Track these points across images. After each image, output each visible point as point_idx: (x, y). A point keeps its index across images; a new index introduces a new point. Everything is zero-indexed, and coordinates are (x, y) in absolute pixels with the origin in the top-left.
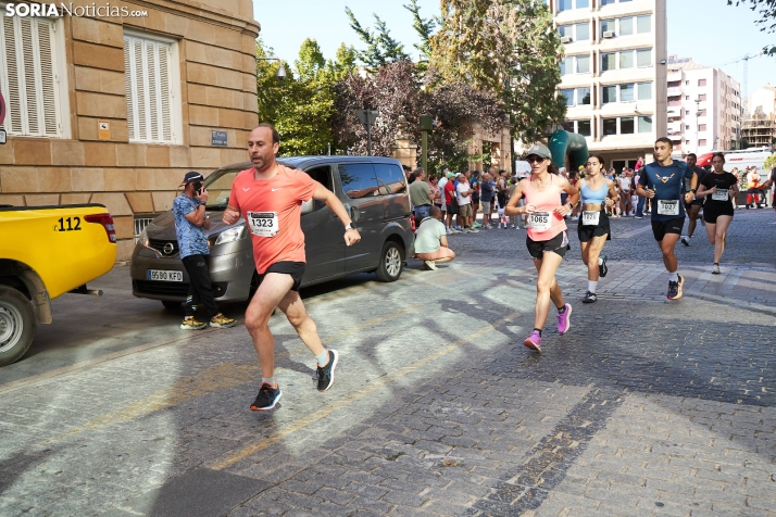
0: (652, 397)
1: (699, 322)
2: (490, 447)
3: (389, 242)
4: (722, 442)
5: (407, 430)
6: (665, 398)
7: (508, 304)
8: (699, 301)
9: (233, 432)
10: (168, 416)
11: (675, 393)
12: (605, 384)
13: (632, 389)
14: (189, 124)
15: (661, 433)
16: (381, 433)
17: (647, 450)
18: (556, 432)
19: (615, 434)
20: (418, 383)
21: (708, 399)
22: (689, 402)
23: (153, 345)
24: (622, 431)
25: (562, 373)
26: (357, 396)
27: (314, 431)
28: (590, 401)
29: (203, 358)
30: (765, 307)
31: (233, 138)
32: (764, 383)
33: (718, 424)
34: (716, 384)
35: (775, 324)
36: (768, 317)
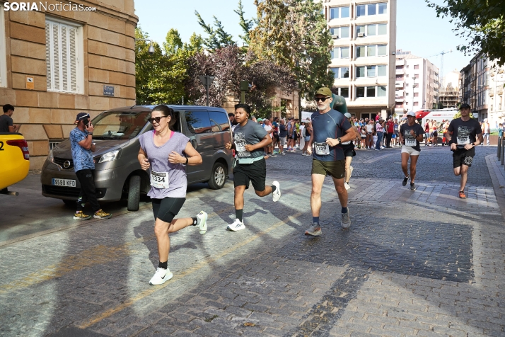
0: (387, 275)
1: (416, 221)
2: (277, 312)
3: (217, 163)
4: (434, 309)
5: (221, 298)
6: (396, 276)
7: (293, 207)
8: (415, 207)
9: (98, 299)
10: (54, 284)
11: (402, 272)
12: (356, 265)
13: (374, 269)
14: (89, 81)
15: (393, 302)
16: (203, 300)
17: (384, 315)
18: (323, 301)
19: (363, 303)
20: (231, 262)
21: (424, 277)
22: (411, 279)
23: (52, 231)
24: (367, 300)
25: (328, 257)
26: (188, 272)
27: (156, 298)
28: (347, 277)
29: (85, 241)
30: (457, 212)
31: (118, 91)
32: (459, 266)
33: (430, 295)
34: (428, 265)
35: (464, 223)
36: (459, 218)
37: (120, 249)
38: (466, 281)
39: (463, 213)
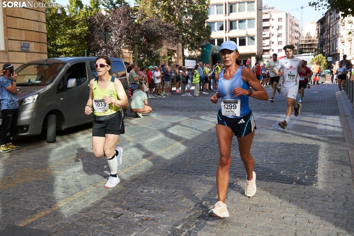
1: (276, 143)
2: (168, 210)
4: (286, 204)
5: (125, 202)
6: (258, 182)
7: (179, 135)
8: (277, 132)
9: (31, 206)
11: (263, 179)
13: (241, 178)
14: (8, 39)
15: (255, 200)
16: (111, 204)
17: (248, 209)
18: (202, 201)
19: (233, 201)
20: (131, 177)
21: (279, 182)
22: (269, 184)
24: (236, 200)
25: (206, 171)
26: (99, 185)
27: (76, 204)
29: (15, 166)
30: (309, 135)
31: (32, 47)
32: (307, 174)
33: (283, 195)
34: (283, 174)
35: (313, 144)
36: (310, 140)
37: (44, 171)
38: (311, 184)
39: (314, 136)
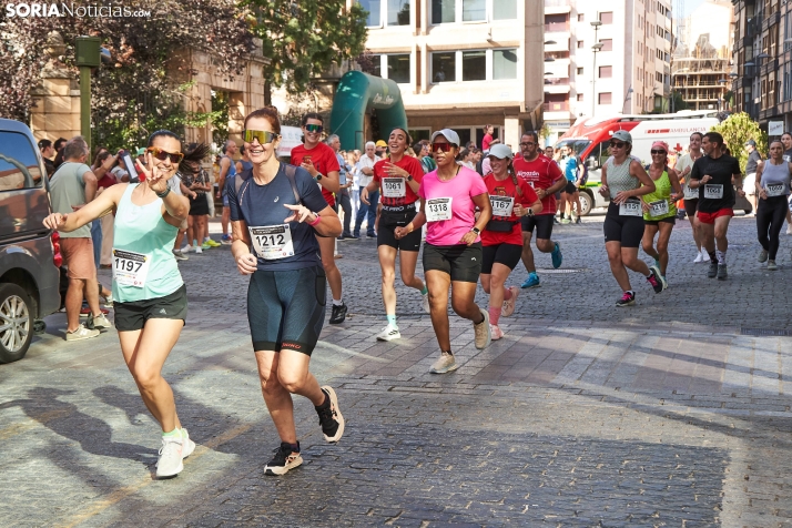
1: (571, 439)
8: (574, 399)
30: (689, 411)
35: (706, 443)
36: (693, 429)
39: (707, 415)
